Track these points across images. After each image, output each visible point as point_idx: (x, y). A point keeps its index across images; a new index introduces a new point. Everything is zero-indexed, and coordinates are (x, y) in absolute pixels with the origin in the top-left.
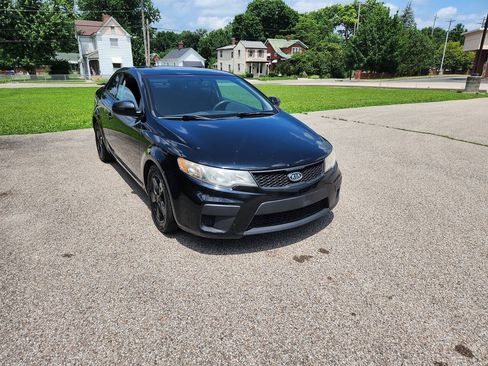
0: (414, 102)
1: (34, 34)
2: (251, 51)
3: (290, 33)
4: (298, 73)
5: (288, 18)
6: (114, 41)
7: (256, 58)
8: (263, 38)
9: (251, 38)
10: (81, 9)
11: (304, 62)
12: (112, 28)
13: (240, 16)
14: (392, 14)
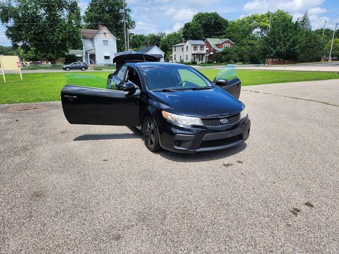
0: (307, 80)
1: (56, 38)
2: (195, 47)
3: (222, 34)
4: (227, 61)
5: (221, 24)
6: (106, 42)
7: (199, 51)
8: (204, 38)
9: (195, 38)
10: (85, 21)
11: (232, 54)
12: (105, 33)
13: (188, 24)
14: (294, 21)
